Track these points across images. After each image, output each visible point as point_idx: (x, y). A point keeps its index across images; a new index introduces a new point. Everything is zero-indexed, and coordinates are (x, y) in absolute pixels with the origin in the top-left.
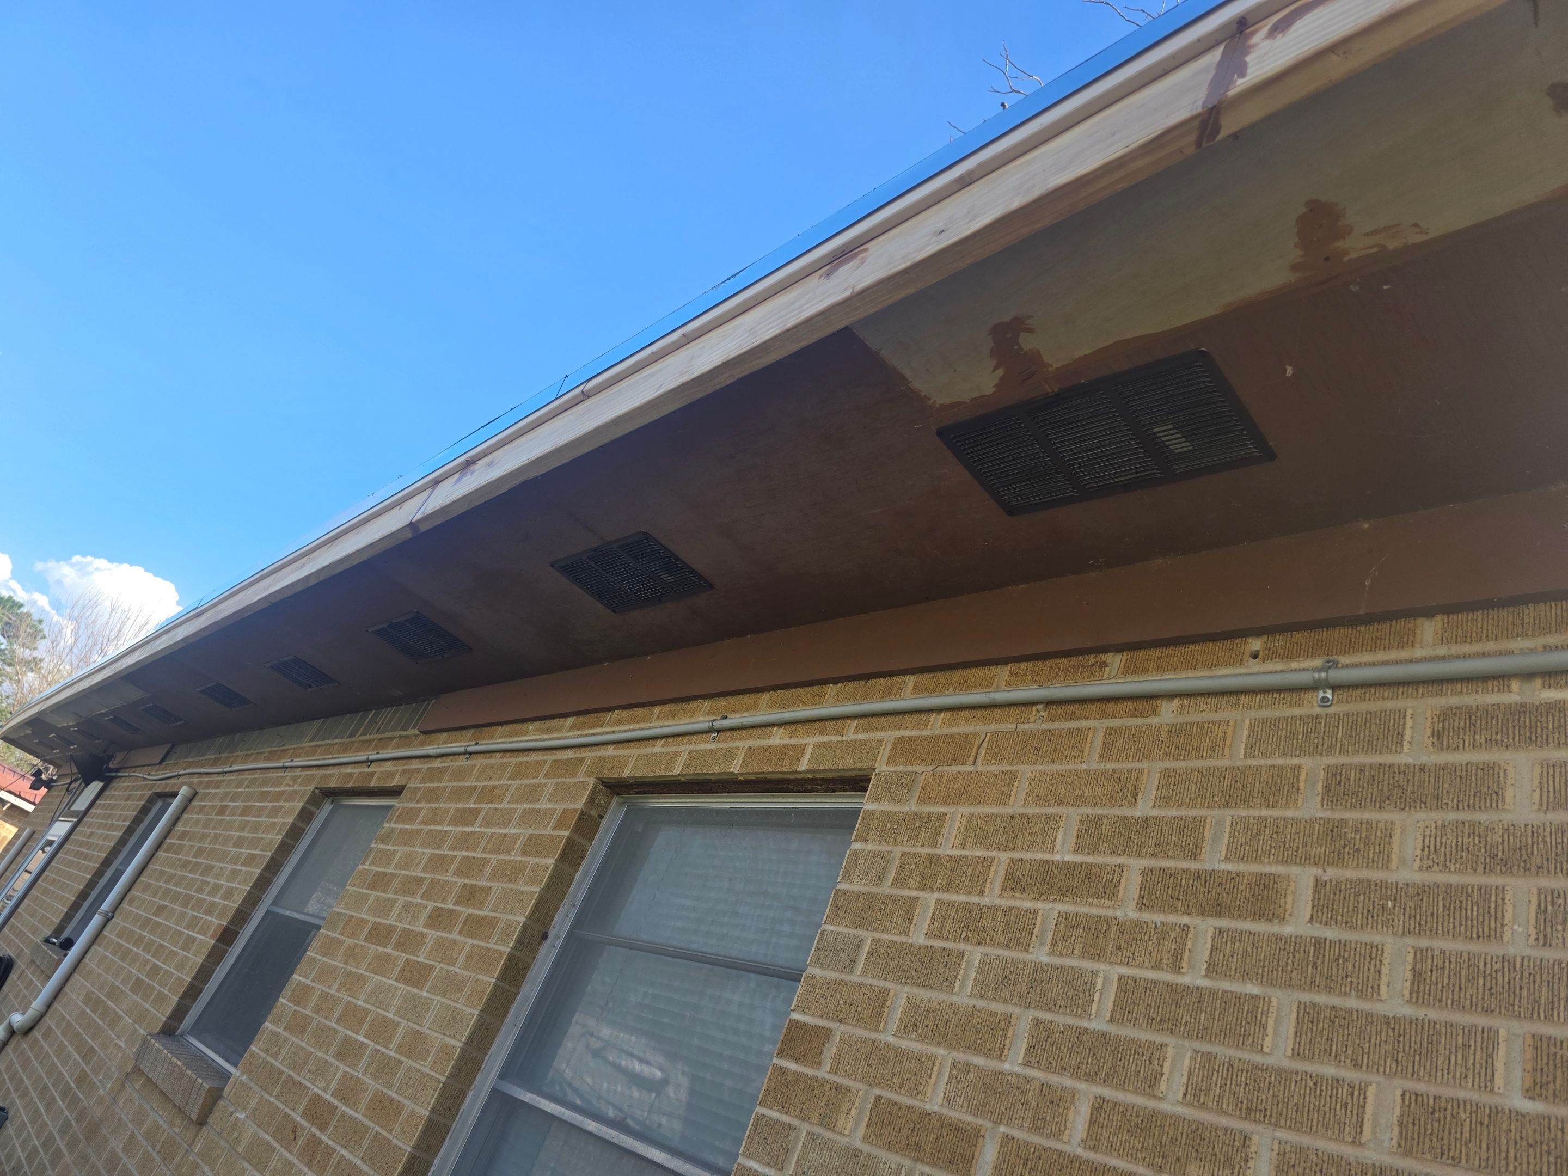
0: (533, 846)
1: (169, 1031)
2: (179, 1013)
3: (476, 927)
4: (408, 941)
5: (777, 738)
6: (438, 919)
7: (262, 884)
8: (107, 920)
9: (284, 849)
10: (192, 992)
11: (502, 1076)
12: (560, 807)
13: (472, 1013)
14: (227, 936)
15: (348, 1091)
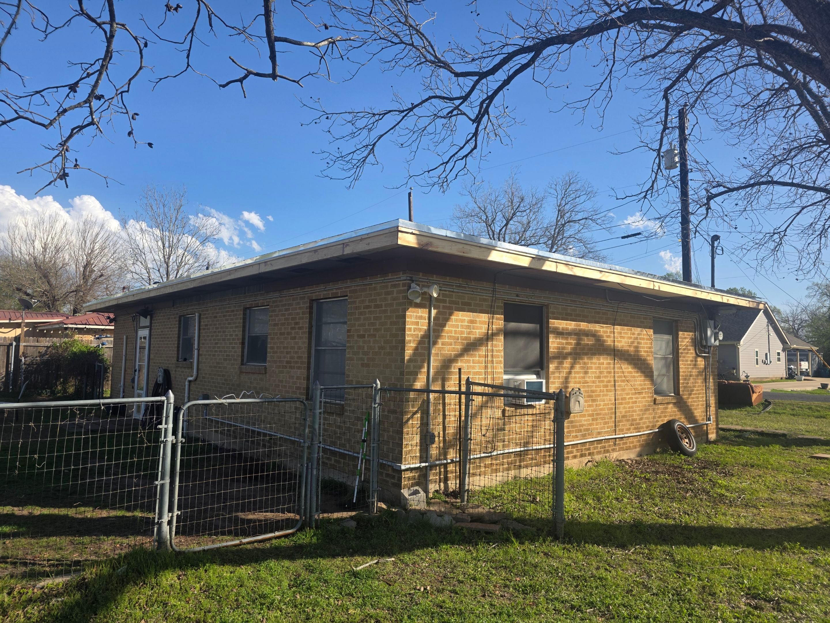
0: (303, 313)
1: (242, 364)
2: (242, 360)
3: (300, 328)
4: (288, 333)
5: (335, 291)
6: (292, 328)
7: (244, 331)
8: (199, 351)
9: (244, 323)
10: (242, 356)
11: (315, 347)
12: (305, 306)
13: (307, 340)
14: (243, 343)
15: (292, 358)
